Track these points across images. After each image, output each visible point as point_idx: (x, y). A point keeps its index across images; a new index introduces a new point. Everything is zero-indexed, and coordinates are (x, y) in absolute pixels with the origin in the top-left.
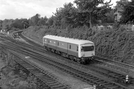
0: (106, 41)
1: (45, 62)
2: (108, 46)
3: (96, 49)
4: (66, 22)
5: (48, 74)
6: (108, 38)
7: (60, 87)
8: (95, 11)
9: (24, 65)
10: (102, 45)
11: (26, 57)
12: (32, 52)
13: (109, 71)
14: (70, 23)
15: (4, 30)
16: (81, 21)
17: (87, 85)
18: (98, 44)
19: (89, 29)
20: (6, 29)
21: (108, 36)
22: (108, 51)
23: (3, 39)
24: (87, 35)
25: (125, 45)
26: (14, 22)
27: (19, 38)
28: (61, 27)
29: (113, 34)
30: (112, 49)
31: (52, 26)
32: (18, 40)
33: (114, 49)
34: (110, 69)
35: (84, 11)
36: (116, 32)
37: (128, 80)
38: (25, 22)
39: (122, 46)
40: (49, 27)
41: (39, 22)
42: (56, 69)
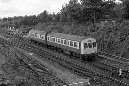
0: (108, 37)
1: (47, 58)
2: (110, 41)
3: (99, 45)
4: (71, 18)
5: (47, 70)
6: (110, 33)
7: (56, 81)
8: (99, 6)
9: (26, 62)
10: (104, 40)
11: (30, 54)
12: (37, 49)
13: (107, 66)
14: (75, 19)
15: (14, 28)
16: (86, 17)
17: (83, 79)
18: (101, 40)
19: (92, 25)
20: (15, 26)
21: (110, 32)
22: (110, 46)
23: (11, 36)
24: (91, 31)
25: (125, 40)
26: (23, 20)
27: (27, 35)
28: (67, 23)
29: (115, 29)
30: (114, 44)
31: (59, 22)
32: (26, 37)
33: (115, 45)
34: (109, 63)
35: (88, 7)
36: (118, 27)
37: (121, 73)
38: (34, 19)
39: (123, 41)
40: (55, 24)
41: (47, 19)
42: (57, 64)
